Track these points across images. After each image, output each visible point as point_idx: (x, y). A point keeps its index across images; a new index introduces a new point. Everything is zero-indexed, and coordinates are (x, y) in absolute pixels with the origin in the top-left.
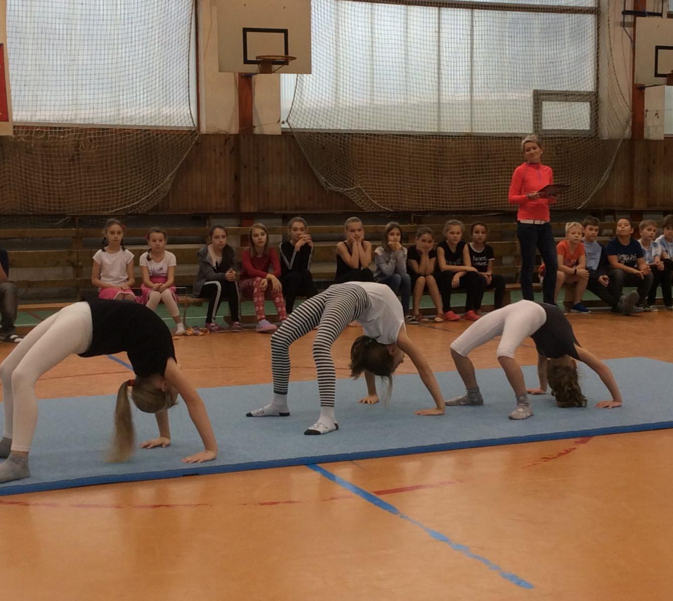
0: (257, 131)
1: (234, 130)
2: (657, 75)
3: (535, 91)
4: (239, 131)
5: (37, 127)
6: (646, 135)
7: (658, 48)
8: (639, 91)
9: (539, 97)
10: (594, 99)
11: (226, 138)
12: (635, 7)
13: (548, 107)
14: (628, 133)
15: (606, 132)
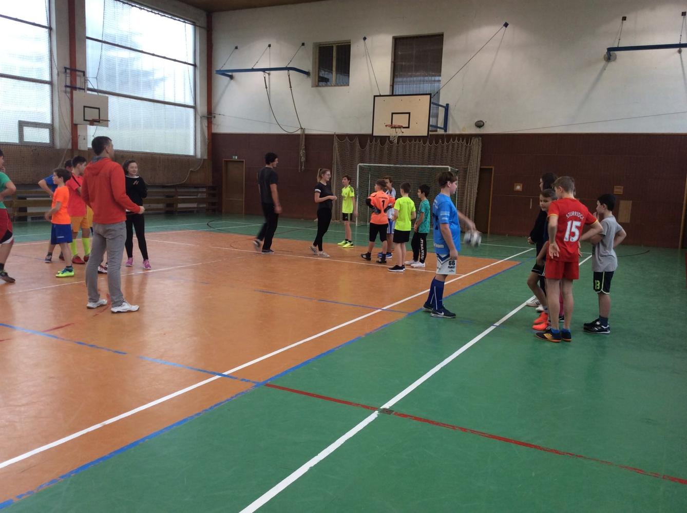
2: (85, 120)
3: (19, 121)
6: (79, 148)
7: (85, 107)
8: (74, 127)
9: (22, 125)
10: (51, 127)
12: (71, 84)
13: (27, 131)
14: (70, 147)
15: (58, 145)
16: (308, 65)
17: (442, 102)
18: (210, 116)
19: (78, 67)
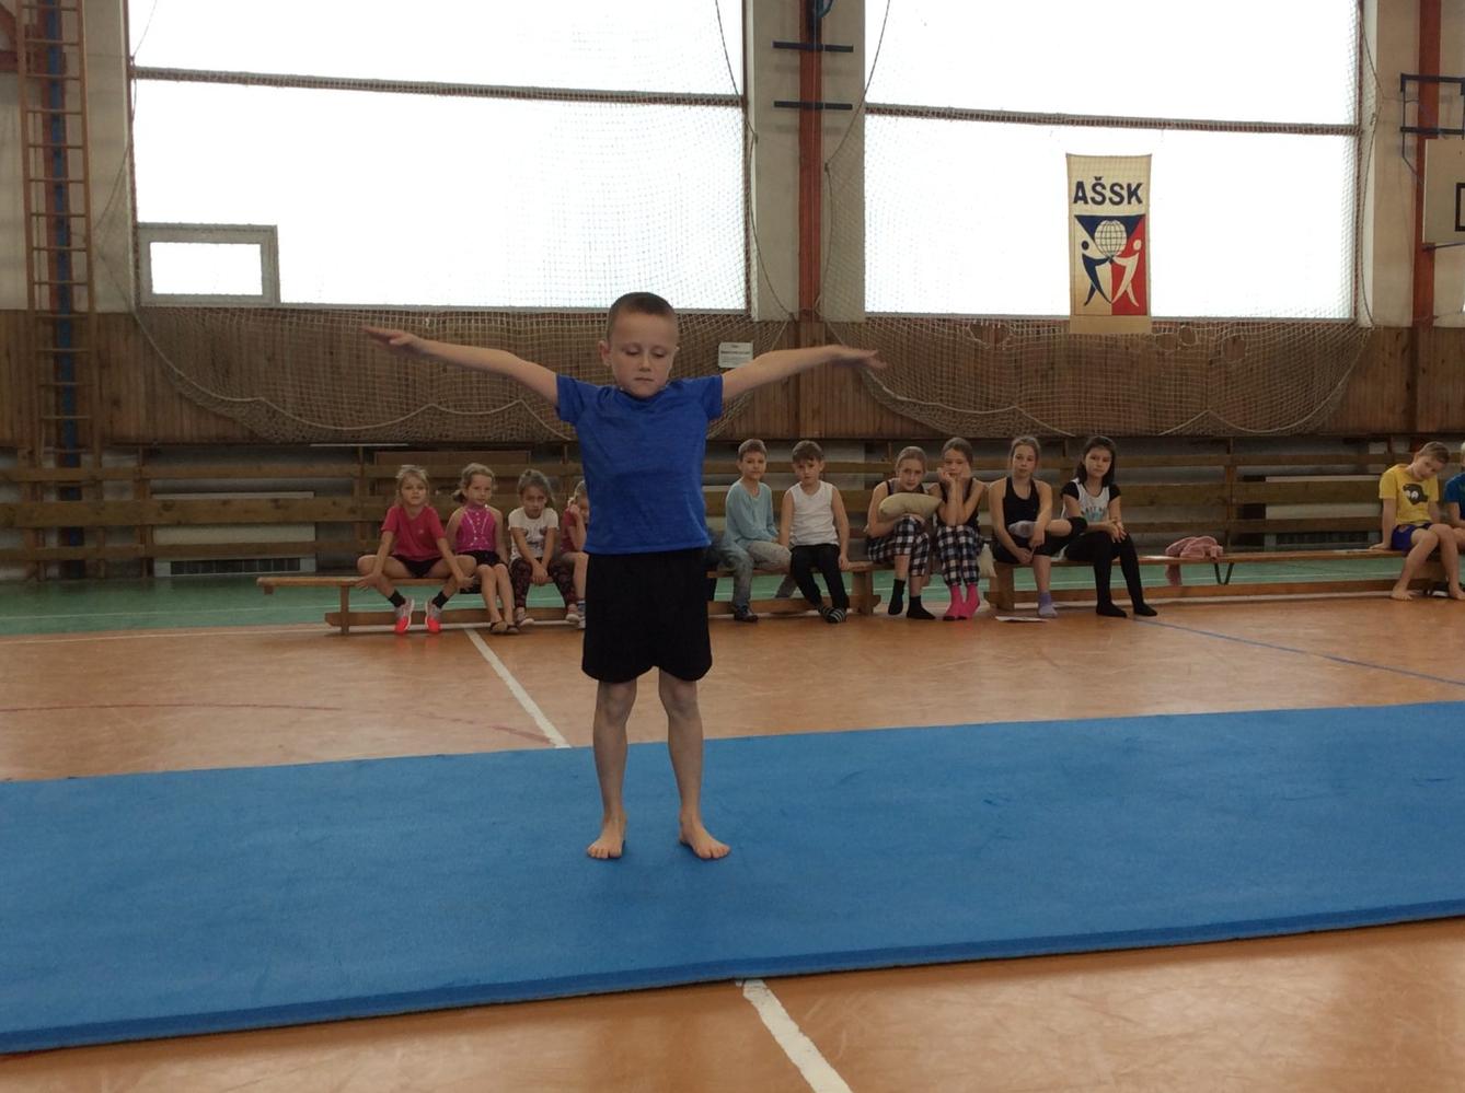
0: (1436, 323)
1: (1406, 320)
4: (1413, 322)
5: (1182, 324)
11: (1397, 332)
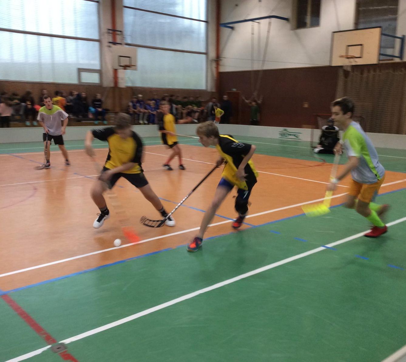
2: (120, 66)
3: (78, 68)
6: (119, 86)
7: (120, 56)
8: (116, 71)
9: (79, 71)
10: (100, 72)
12: (113, 41)
14: (112, 85)
15: (105, 84)
16: (288, 13)
17: (399, 35)
18: (218, 59)
19: (118, 28)
